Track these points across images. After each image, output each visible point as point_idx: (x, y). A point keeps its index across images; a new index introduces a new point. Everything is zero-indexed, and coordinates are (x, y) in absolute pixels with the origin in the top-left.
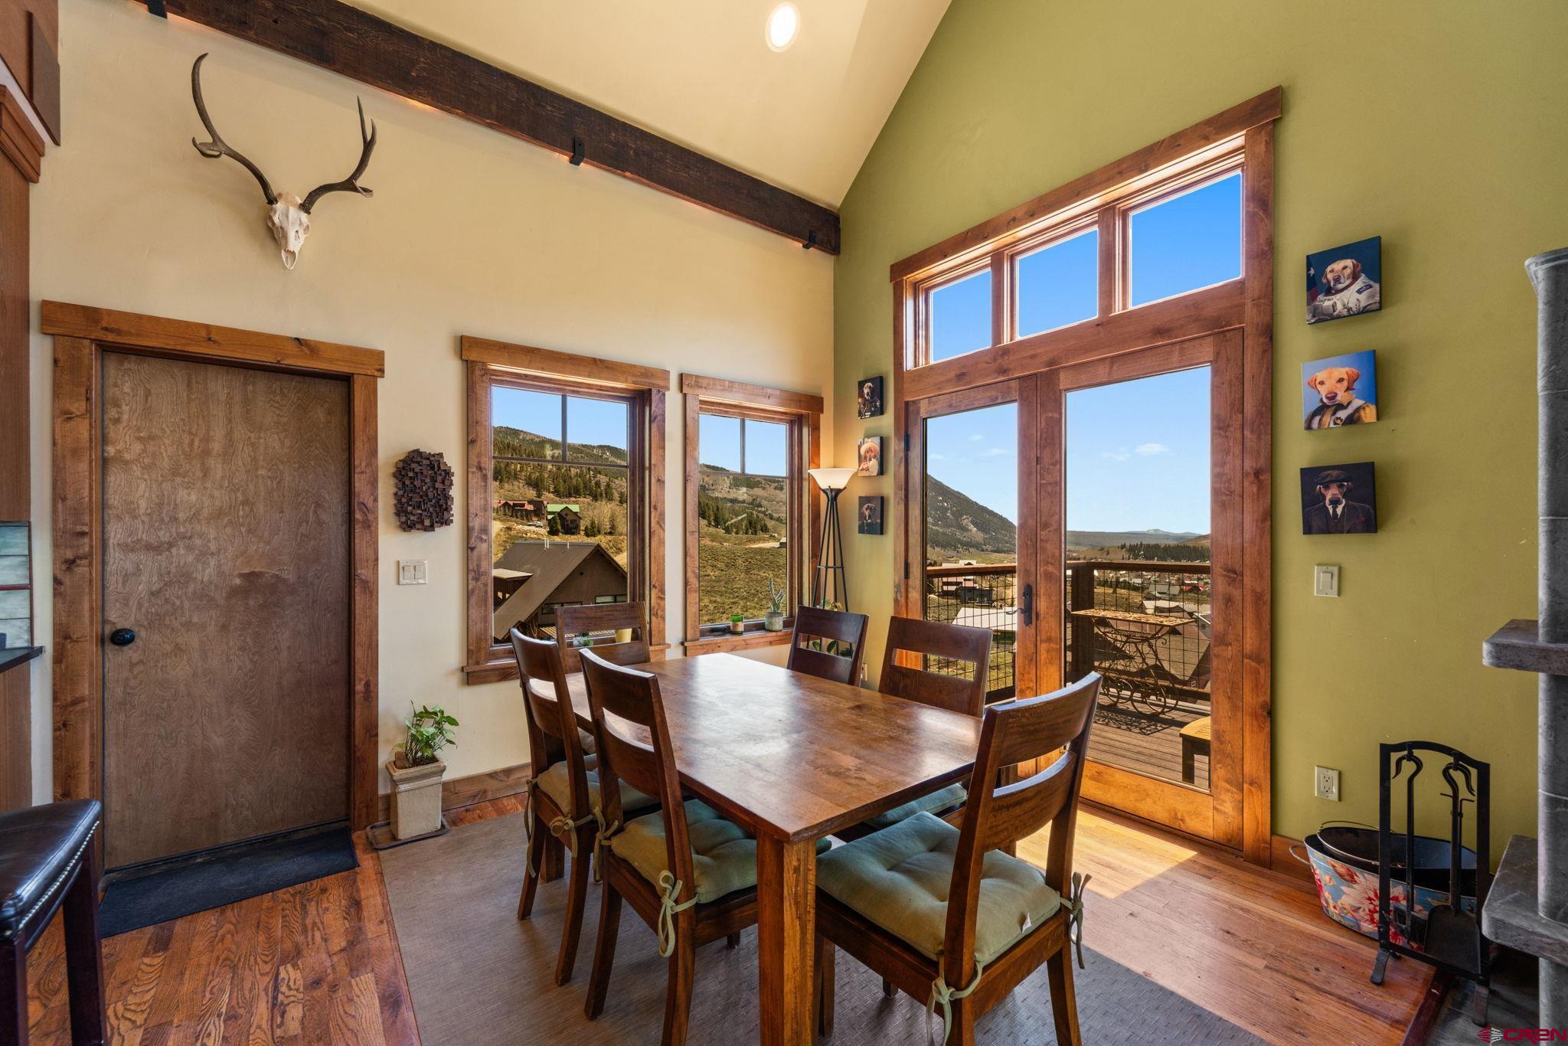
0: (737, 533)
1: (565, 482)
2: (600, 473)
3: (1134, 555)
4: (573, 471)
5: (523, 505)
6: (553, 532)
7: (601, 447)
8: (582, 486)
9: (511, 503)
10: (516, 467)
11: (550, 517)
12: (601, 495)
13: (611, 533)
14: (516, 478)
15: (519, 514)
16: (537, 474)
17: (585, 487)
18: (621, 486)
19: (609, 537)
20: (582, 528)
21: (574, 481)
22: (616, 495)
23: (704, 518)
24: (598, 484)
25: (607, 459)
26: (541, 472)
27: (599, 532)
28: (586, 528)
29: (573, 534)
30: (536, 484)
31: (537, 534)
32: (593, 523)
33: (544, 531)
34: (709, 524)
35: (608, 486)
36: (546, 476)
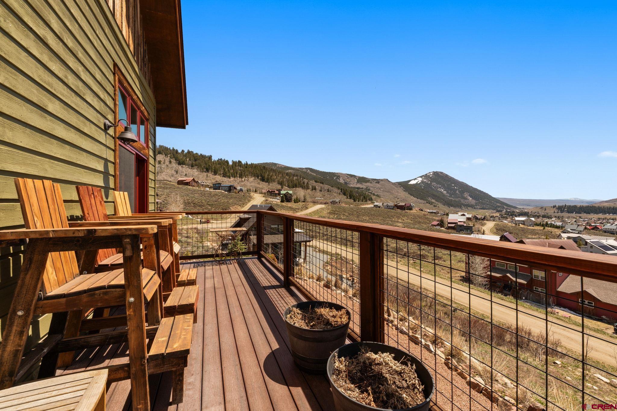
0: (358, 201)
1: (291, 182)
2: (305, 178)
3: (561, 210)
4: (295, 178)
5: (275, 191)
6: (282, 201)
7: (306, 168)
8: (298, 183)
9: (270, 191)
10: (274, 177)
11: (281, 196)
12: (305, 187)
13: (304, 202)
14: (274, 181)
15: (273, 195)
16: (282, 180)
17: (299, 184)
18: (312, 183)
19: (303, 203)
20: (293, 200)
21: (295, 182)
22: (311, 187)
23: (345, 195)
24: (304, 183)
25: (308, 173)
26: (283, 179)
27: (299, 201)
28: (294, 200)
29: (290, 202)
30: (281, 184)
31: (276, 202)
32: (297, 198)
33: (279, 201)
34: (347, 198)
35: (308, 183)
36: (285, 180)
